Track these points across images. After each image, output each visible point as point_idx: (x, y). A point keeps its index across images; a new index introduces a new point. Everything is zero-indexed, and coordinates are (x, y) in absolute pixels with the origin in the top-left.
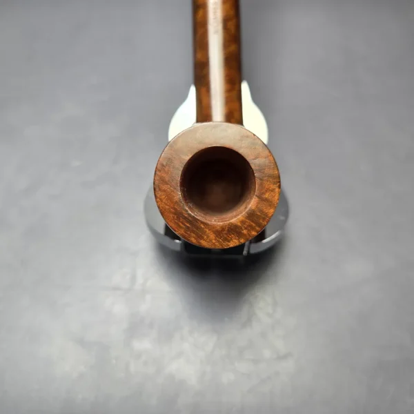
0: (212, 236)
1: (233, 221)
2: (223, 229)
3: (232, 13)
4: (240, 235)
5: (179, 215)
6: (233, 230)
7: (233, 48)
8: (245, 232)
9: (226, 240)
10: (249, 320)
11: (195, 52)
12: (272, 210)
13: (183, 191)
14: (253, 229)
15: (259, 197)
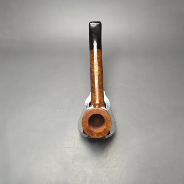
0: (96, 135)
1: (101, 131)
2: (98, 133)
3: (101, 73)
4: (102, 135)
5: (88, 130)
6: (100, 133)
7: (101, 83)
8: (103, 134)
9: (99, 136)
10: (106, 156)
11: (91, 84)
12: (109, 129)
13: (89, 124)
14: (105, 133)
15: (106, 125)
